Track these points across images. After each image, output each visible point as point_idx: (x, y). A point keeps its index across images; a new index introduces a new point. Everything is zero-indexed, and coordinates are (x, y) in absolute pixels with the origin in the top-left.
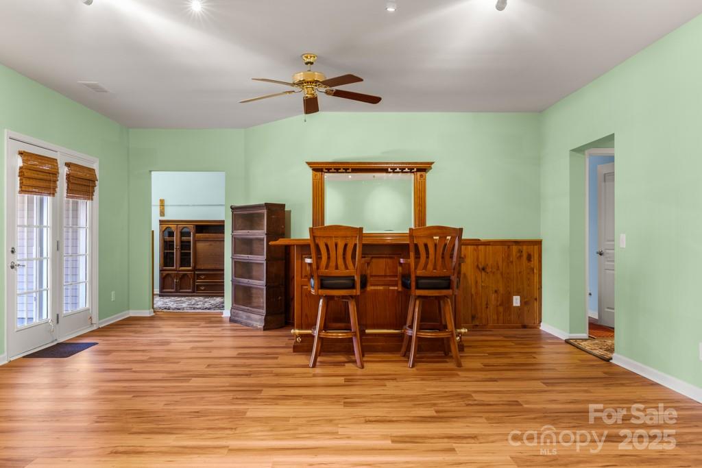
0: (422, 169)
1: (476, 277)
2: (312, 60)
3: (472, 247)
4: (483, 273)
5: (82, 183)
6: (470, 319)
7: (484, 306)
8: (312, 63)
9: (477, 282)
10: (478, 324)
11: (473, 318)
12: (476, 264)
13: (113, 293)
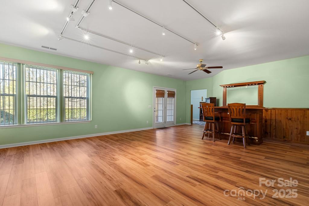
0: (261, 83)
1: (286, 122)
2: (201, 61)
3: (284, 111)
4: (290, 121)
5: (171, 95)
6: (283, 137)
7: (290, 133)
8: (202, 62)
9: (286, 124)
10: (286, 140)
11: (284, 137)
12: (286, 117)
13: (181, 119)
